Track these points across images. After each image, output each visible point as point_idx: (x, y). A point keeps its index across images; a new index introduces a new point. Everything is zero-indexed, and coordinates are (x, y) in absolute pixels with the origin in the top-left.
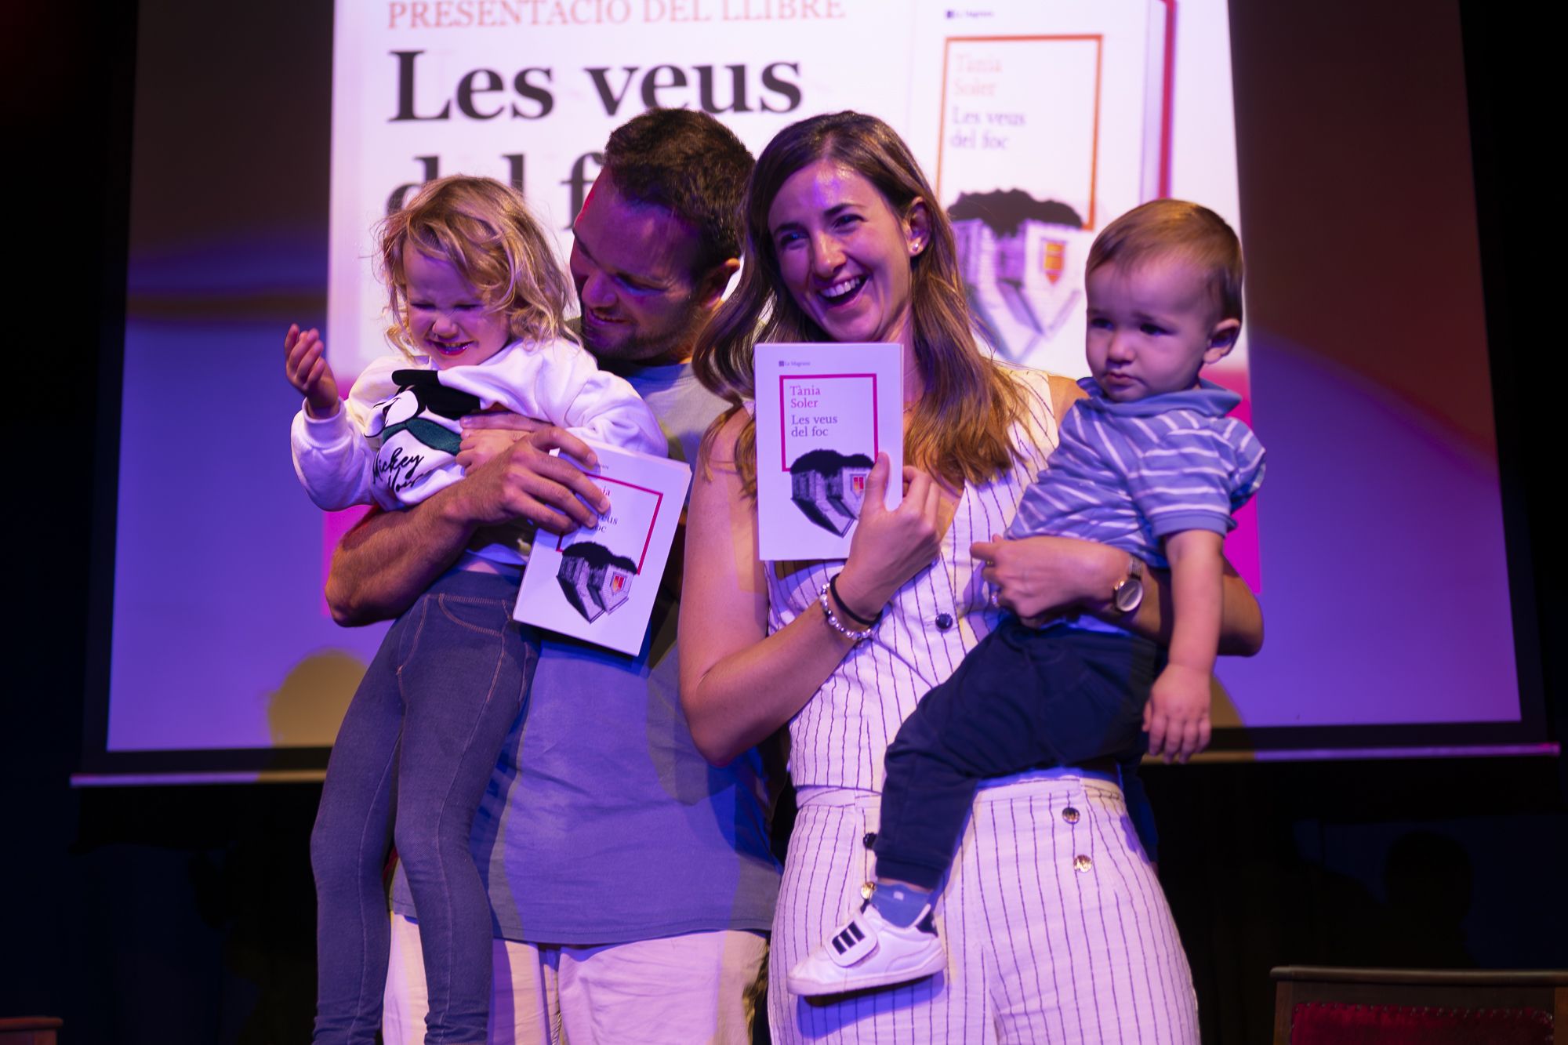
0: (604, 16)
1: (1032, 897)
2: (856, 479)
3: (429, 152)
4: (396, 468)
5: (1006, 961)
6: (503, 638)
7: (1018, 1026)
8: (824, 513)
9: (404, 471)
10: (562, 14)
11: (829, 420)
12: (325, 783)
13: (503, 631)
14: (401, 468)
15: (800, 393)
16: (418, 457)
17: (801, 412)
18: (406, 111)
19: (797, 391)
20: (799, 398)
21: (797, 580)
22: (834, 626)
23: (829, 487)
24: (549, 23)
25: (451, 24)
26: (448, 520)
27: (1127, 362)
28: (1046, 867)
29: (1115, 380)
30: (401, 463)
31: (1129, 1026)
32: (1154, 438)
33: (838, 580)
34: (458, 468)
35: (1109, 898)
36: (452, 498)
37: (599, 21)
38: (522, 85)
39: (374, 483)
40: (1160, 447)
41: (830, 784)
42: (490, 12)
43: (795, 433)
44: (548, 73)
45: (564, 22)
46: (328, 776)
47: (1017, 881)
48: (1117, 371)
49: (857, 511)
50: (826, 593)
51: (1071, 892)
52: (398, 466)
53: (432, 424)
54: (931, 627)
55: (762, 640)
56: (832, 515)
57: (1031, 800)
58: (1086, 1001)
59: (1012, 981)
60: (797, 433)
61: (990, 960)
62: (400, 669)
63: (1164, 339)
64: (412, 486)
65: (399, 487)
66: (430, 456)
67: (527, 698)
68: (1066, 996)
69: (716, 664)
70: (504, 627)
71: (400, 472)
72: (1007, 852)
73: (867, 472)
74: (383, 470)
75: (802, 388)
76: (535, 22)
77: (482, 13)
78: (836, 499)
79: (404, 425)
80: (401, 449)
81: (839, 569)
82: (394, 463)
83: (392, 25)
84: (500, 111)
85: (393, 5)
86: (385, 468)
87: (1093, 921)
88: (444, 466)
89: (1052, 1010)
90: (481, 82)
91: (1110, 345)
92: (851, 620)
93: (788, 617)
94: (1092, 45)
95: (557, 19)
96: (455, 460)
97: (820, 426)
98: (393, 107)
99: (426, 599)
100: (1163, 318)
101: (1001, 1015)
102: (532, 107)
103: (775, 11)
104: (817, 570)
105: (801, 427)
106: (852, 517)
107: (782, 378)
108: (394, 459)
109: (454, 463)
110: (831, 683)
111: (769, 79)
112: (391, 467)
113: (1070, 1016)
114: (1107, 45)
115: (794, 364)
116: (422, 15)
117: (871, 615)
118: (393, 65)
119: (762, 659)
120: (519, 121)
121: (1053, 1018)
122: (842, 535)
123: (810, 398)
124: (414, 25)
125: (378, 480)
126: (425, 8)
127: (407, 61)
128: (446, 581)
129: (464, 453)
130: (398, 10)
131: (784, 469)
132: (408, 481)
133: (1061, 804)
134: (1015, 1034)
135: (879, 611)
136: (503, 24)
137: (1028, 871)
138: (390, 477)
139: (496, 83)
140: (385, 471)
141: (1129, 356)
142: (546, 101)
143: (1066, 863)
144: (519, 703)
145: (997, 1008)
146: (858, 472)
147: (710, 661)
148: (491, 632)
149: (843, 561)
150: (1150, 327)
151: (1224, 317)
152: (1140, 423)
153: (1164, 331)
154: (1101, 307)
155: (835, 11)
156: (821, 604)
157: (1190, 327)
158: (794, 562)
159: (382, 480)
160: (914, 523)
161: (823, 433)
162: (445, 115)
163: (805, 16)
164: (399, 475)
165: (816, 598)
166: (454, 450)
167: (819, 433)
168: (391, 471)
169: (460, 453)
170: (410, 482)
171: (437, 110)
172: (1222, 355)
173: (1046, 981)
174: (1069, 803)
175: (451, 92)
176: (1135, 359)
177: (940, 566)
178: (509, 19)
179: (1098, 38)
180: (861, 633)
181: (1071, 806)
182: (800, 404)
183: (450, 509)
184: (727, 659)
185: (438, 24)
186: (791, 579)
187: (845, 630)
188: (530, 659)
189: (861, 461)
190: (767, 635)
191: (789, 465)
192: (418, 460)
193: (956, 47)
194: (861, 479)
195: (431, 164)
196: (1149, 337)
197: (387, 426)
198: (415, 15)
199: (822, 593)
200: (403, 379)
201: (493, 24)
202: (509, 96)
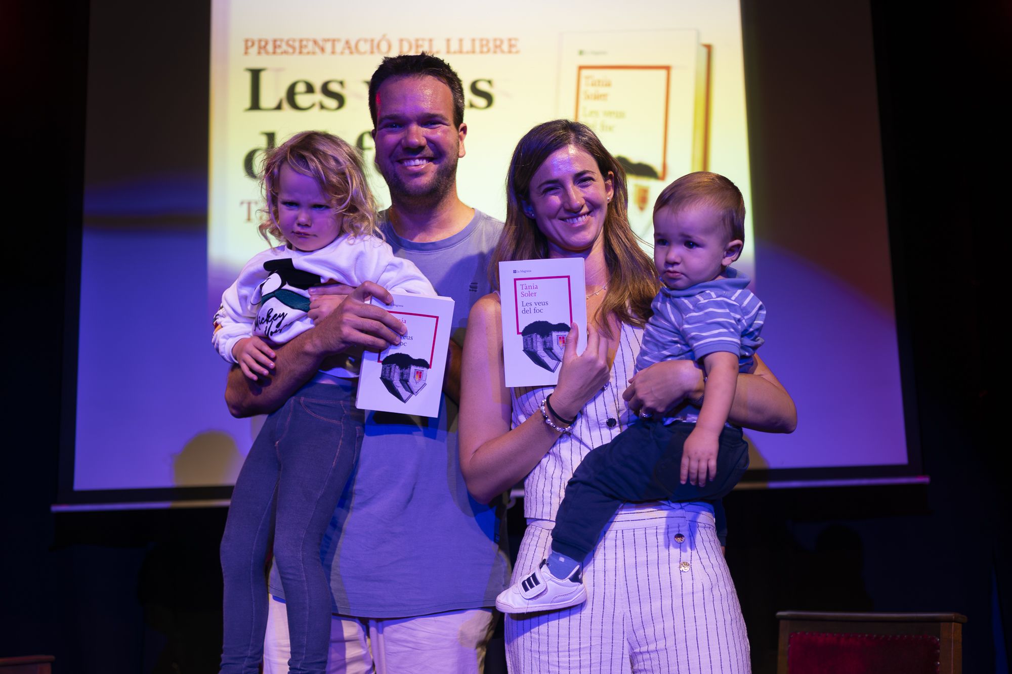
0: (375, 50)
1: (655, 586)
2: (560, 338)
3: (269, 129)
4: (270, 322)
5: (637, 622)
6: (342, 425)
7: (644, 658)
8: (542, 358)
9: (275, 323)
10: (349, 48)
11: (543, 304)
12: (230, 508)
13: (342, 420)
14: (274, 321)
15: (526, 288)
16: (283, 313)
17: (527, 300)
18: (255, 105)
19: (524, 287)
20: (526, 291)
21: (527, 397)
22: (549, 425)
23: (545, 343)
24: (342, 53)
25: (282, 53)
26: (307, 354)
27: (677, 264)
28: (664, 569)
29: (671, 275)
30: (273, 318)
31: (705, 660)
32: (691, 307)
33: (551, 397)
34: (309, 319)
35: (698, 587)
36: (309, 340)
37: (372, 52)
38: (326, 90)
39: (255, 330)
40: (694, 311)
41: (543, 518)
42: (306, 46)
43: (524, 312)
44: (341, 83)
45: (351, 53)
46: (232, 504)
47: (647, 576)
48: (671, 269)
49: (561, 356)
50: (544, 405)
51: (677, 583)
52: (271, 320)
53: (291, 293)
54: (603, 425)
55: (508, 432)
56: (547, 359)
57: (657, 529)
58: (681, 646)
59: (640, 633)
60: (525, 312)
61: (628, 621)
62: (277, 442)
63: (699, 250)
64: (280, 332)
65: (272, 333)
66: (292, 313)
67: (357, 461)
68: (670, 642)
69: (480, 447)
70: (343, 418)
71: (273, 324)
72: (642, 558)
73: (567, 333)
74: (262, 323)
75: (527, 286)
76: (333, 52)
77: (301, 47)
78: (549, 350)
79: (273, 294)
80: (272, 309)
81: (551, 391)
82: (269, 318)
83: (246, 53)
84: (313, 106)
85: (247, 41)
86: (263, 321)
87: (688, 600)
88: (300, 319)
89: (662, 650)
90: (301, 88)
91: (667, 254)
92: (559, 422)
93: (522, 418)
94: (663, 73)
95: (347, 51)
96: (307, 315)
97: (538, 307)
98: (247, 103)
99: (292, 400)
100: (699, 237)
101: (634, 653)
102: (332, 103)
103: (478, 49)
104: (538, 392)
105: (527, 308)
106: (560, 361)
107: (515, 280)
108: (268, 316)
109: (306, 317)
110: (547, 459)
111: (475, 90)
112: (267, 321)
113: (672, 654)
114: (674, 73)
115: (522, 271)
116: (265, 47)
117: (571, 418)
118: (247, 78)
119: (508, 443)
120: (324, 112)
121: (663, 655)
122: (553, 371)
123: (532, 291)
124: (259, 53)
125: (257, 329)
126: (267, 43)
127: (256, 74)
128: (305, 391)
129: (312, 311)
130: (250, 44)
131: (518, 333)
132: (278, 329)
133: (674, 531)
134: (642, 663)
135: (575, 415)
136: (314, 53)
137: (653, 571)
138: (267, 327)
139: (310, 89)
140: (263, 323)
141: (678, 260)
142: (340, 100)
143: (675, 566)
144: (353, 465)
145: (632, 648)
146: (561, 334)
147: (477, 444)
148: (335, 422)
149: (554, 386)
150: (690, 244)
151: (734, 239)
152: (686, 301)
153: (698, 245)
154: (662, 232)
155: (514, 50)
156: (541, 411)
157: (713, 244)
158: (526, 387)
159: (260, 329)
160: (593, 362)
161: (540, 311)
162: (279, 107)
163: (495, 52)
164: (272, 326)
165: (538, 408)
166: (306, 309)
167: (538, 311)
168: (267, 323)
169: (310, 311)
170: (279, 330)
171: (274, 104)
172: (733, 261)
173: (659, 633)
174: (679, 531)
175: (283, 94)
176: (681, 261)
177: (609, 388)
178: (317, 50)
179: (667, 68)
180: (565, 429)
181: (680, 533)
182: (526, 295)
183: (309, 348)
184: (487, 443)
185: (274, 53)
186: (524, 396)
187: (556, 427)
188: (359, 437)
189: (562, 327)
190: (511, 429)
191: (521, 330)
192: (283, 315)
193: (585, 72)
194: (563, 338)
195: (271, 137)
196: (689, 249)
197: (263, 295)
198: (260, 48)
199: (542, 405)
200: (271, 267)
201: (308, 53)
202: (318, 97)
